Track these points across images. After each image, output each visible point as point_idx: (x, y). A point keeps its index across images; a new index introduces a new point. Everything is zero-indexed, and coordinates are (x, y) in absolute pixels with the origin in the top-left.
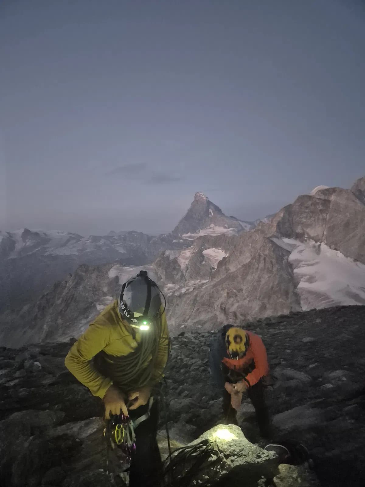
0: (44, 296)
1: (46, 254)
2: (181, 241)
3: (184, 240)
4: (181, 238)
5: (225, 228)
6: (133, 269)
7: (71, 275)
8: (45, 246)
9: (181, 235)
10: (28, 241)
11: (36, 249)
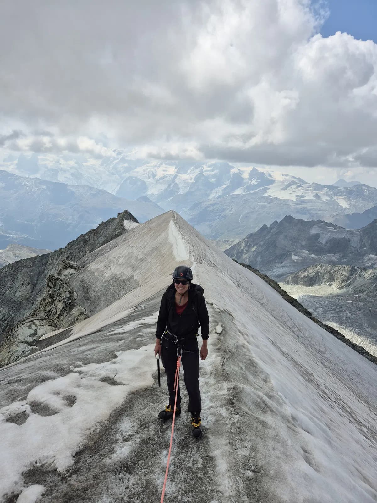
1: (266, 195)
8: (268, 187)
11: (259, 188)
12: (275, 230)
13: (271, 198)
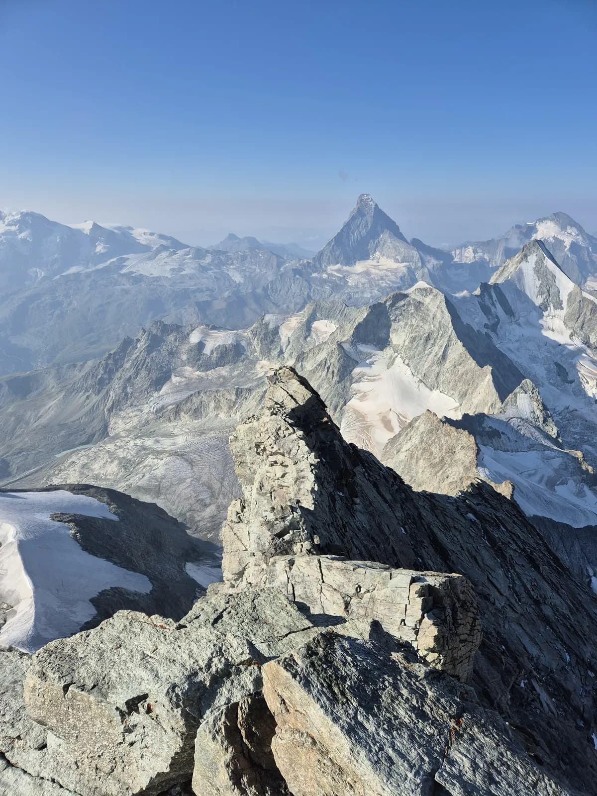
0: (110, 355)
1: (124, 271)
2: (325, 276)
3: (330, 275)
4: (325, 271)
5: (396, 261)
6: (223, 333)
7: (145, 332)
8: (125, 256)
9: (326, 267)
10: (99, 244)
11: (109, 259)
12: (143, 343)
13: (133, 275)
